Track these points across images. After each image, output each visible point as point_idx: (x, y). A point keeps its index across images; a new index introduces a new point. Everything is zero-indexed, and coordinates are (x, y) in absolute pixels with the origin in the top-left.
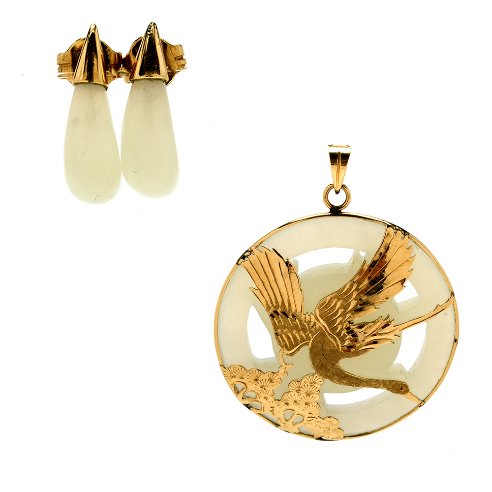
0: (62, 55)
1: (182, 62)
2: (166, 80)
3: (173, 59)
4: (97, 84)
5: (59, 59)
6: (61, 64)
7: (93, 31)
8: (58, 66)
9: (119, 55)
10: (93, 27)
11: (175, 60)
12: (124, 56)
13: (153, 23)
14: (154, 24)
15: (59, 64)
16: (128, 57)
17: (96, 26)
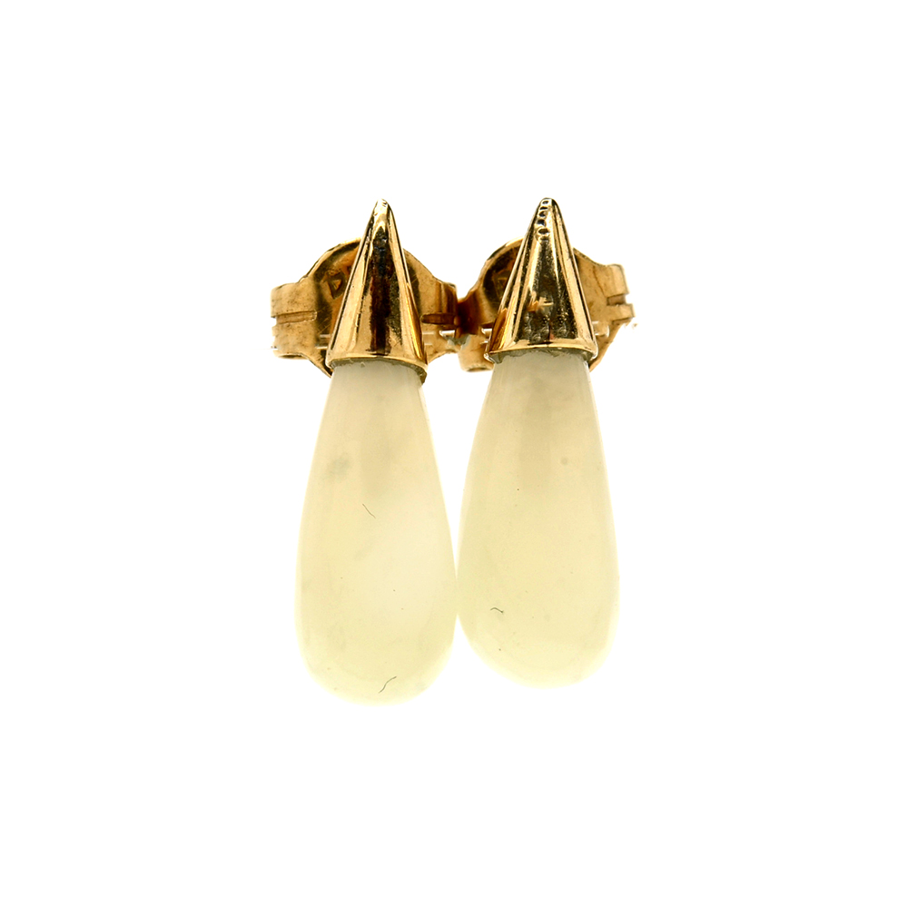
0: (286, 291)
1: (624, 312)
2: (592, 355)
3: (603, 303)
4: (399, 362)
5: (276, 301)
6: (285, 315)
7: (382, 224)
8: (274, 321)
9: (449, 291)
10: (382, 211)
11: (608, 304)
12: (461, 294)
13: (550, 203)
14: (554, 203)
15: (278, 316)
16: (473, 297)
17: (389, 209)
